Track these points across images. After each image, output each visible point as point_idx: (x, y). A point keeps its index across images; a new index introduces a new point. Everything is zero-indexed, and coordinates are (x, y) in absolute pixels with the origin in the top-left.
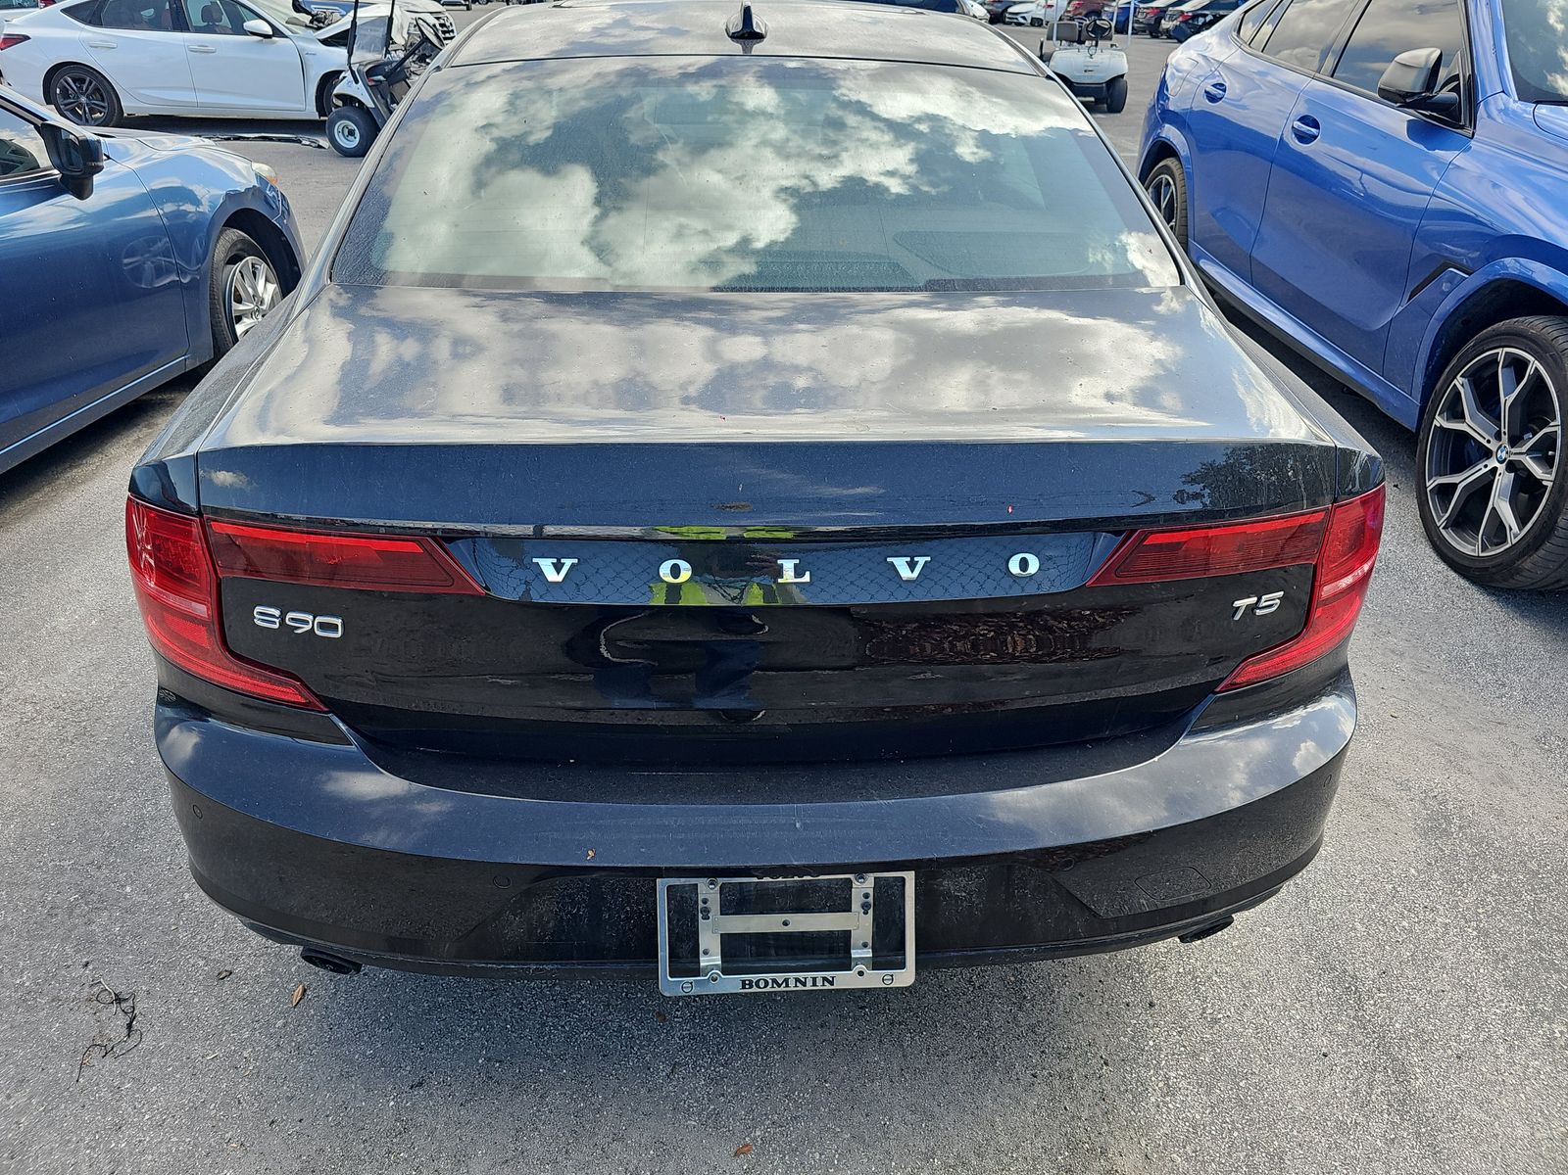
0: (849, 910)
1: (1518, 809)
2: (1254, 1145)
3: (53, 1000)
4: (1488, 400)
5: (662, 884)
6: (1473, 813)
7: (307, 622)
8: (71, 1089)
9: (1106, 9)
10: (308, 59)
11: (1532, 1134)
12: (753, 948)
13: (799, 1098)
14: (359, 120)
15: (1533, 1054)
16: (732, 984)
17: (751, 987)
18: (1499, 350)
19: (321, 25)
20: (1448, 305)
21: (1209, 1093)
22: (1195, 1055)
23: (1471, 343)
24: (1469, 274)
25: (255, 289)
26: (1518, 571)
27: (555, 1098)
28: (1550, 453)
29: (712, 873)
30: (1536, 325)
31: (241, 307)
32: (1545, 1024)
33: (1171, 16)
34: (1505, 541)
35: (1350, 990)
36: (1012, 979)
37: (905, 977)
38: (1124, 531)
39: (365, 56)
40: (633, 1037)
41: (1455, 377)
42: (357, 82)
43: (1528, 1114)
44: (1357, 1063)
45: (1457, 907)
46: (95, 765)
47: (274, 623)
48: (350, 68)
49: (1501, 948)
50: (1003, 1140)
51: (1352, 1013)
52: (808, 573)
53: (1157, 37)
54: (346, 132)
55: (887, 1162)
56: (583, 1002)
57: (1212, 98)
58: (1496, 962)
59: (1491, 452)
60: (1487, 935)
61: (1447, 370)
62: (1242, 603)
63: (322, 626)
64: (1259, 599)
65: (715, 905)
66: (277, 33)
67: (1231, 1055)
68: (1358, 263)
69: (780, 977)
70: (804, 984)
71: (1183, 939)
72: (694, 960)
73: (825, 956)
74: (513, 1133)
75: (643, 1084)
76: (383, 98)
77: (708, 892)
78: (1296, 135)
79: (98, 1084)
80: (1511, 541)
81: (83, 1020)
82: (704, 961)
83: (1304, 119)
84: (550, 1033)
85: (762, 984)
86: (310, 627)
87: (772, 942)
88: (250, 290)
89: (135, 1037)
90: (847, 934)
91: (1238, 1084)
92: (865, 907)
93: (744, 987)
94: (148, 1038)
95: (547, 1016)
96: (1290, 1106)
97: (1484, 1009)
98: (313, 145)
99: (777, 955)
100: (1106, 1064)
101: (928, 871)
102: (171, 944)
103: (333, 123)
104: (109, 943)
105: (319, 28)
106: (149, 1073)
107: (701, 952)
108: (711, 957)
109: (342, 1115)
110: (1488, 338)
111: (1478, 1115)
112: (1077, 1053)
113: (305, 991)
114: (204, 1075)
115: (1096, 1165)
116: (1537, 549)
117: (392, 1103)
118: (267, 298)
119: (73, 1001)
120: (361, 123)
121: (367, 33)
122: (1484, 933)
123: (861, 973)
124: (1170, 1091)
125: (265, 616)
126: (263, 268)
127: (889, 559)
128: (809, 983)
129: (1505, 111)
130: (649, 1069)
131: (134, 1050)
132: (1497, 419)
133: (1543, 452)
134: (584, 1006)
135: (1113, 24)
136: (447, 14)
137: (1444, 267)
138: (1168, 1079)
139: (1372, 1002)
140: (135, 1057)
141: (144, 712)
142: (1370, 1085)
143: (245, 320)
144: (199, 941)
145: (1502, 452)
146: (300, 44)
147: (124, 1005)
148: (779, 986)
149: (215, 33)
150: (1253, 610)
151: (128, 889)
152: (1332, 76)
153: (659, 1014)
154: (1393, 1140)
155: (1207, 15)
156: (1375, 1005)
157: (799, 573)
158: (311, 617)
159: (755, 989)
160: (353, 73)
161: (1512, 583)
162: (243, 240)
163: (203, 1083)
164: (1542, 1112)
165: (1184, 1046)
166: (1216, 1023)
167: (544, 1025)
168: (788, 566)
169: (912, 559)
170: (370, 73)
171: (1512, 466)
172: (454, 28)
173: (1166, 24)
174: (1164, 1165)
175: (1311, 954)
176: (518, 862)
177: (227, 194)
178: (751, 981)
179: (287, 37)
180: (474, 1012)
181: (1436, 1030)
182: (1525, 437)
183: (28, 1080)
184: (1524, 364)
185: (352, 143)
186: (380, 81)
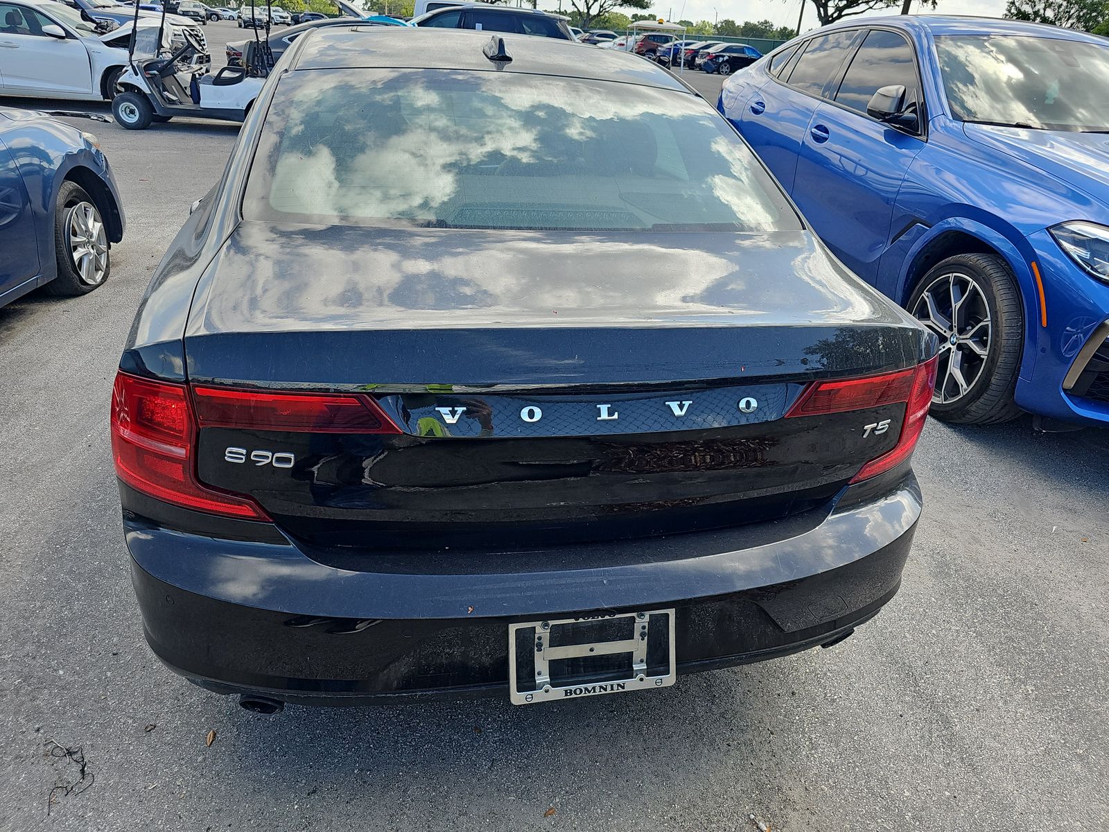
0: (632, 637)
1: (987, 558)
2: (869, 775)
3: (16, 758)
4: (943, 306)
5: (513, 628)
6: (962, 562)
7: (268, 457)
8: (45, 821)
9: (659, 48)
10: (94, 55)
11: (1026, 753)
12: (570, 668)
13: (581, 774)
14: (139, 103)
15: (1019, 705)
16: (558, 693)
17: (571, 694)
18: (950, 275)
19: (104, 31)
20: (916, 247)
21: (837, 746)
22: (824, 723)
23: (932, 270)
24: (930, 227)
25: (86, 226)
26: (968, 412)
27: (414, 790)
28: (985, 338)
29: (545, 618)
30: (972, 258)
31: (77, 240)
32: (1022, 686)
33: (702, 55)
34: (958, 393)
35: (909, 676)
36: (705, 685)
37: (669, 680)
38: (806, 382)
39: (143, 55)
40: (460, 745)
41: (923, 292)
42: (137, 74)
43: (1022, 741)
44: (920, 719)
45: (961, 620)
46: (15, 583)
47: (242, 459)
48: (131, 64)
49: (991, 642)
50: (717, 788)
51: (913, 689)
52: (616, 414)
53: (693, 69)
54: (128, 111)
55: (645, 810)
56: (422, 724)
57: (756, 111)
58: (989, 651)
59: (947, 338)
60: (981, 635)
61: (917, 287)
62: (868, 427)
63: (279, 460)
64: (878, 424)
65: (546, 642)
66: (69, 35)
67: (846, 721)
68: (858, 220)
69: (590, 686)
70: (605, 690)
71: (824, 646)
72: (532, 679)
73: (616, 670)
74: (388, 817)
75: (473, 776)
76: (157, 87)
77: (542, 631)
78: (813, 137)
79: (65, 816)
80: (963, 393)
81: (45, 770)
82: (539, 680)
83: (819, 127)
84: (402, 748)
85: (578, 692)
86: (270, 460)
87: (582, 663)
88: (83, 227)
89: (89, 778)
90: (630, 655)
91: (853, 739)
92: (643, 635)
93: (566, 695)
94: (99, 779)
95: (398, 737)
96: (886, 749)
97: (987, 680)
98: (100, 119)
99: (585, 672)
100: (772, 734)
101: (683, 607)
102: (103, 709)
103: (118, 104)
104: (53, 712)
105: (103, 33)
106: (104, 803)
107: (536, 673)
108: (543, 678)
109: (260, 818)
110: (943, 267)
111: (995, 744)
112: (753, 728)
113: (215, 735)
114: (149, 801)
115: (776, 797)
116: (979, 398)
117: (296, 807)
118: (95, 233)
119: (33, 757)
120: (140, 105)
121: (143, 39)
122: (980, 634)
123: (642, 680)
124: (814, 747)
125: (235, 454)
126: (92, 210)
127: (667, 403)
128: (609, 688)
129: (945, 128)
130: (476, 765)
131: (89, 788)
132: (950, 317)
133: (980, 338)
134: (422, 727)
135: (671, 59)
136: (199, 27)
137: (914, 223)
138: (811, 739)
139: (923, 681)
140: (91, 793)
141: (47, 542)
142: (930, 732)
143: (79, 249)
144: (125, 705)
145: (954, 338)
146: (88, 44)
147: (75, 757)
148: (589, 692)
149: (17, 33)
150: (873, 432)
151: (61, 672)
152: (834, 100)
153: (476, 728)
154: (949, 764)
155: (724, 56)
156: (925, 683)
157: (610, 413)
158: (271, 454)
159: (574, 696)
160: (133, 67)
161: (963, 420)
162: (77, 190)
163: (149, 807)
164: (1029, 739)
165: (818, 718)
166: (834, 702)
167: (397, 742)
168: (604, 409)
169: (681, 402)
170: (147, 68)
171: (960, 347)
172: (204, 38)
173: (698, 61)
174: (818, 793)
175: (883, 655)
176: (421, 618)
177: (66, 155)
178: (571, 690)
179: (77, 39)
180: (344, 739)
181: (962, 695)
182: (968, 328)
183: (9, 818)
184: (967, 283)
185: (133, 119)
186: (155, 74)
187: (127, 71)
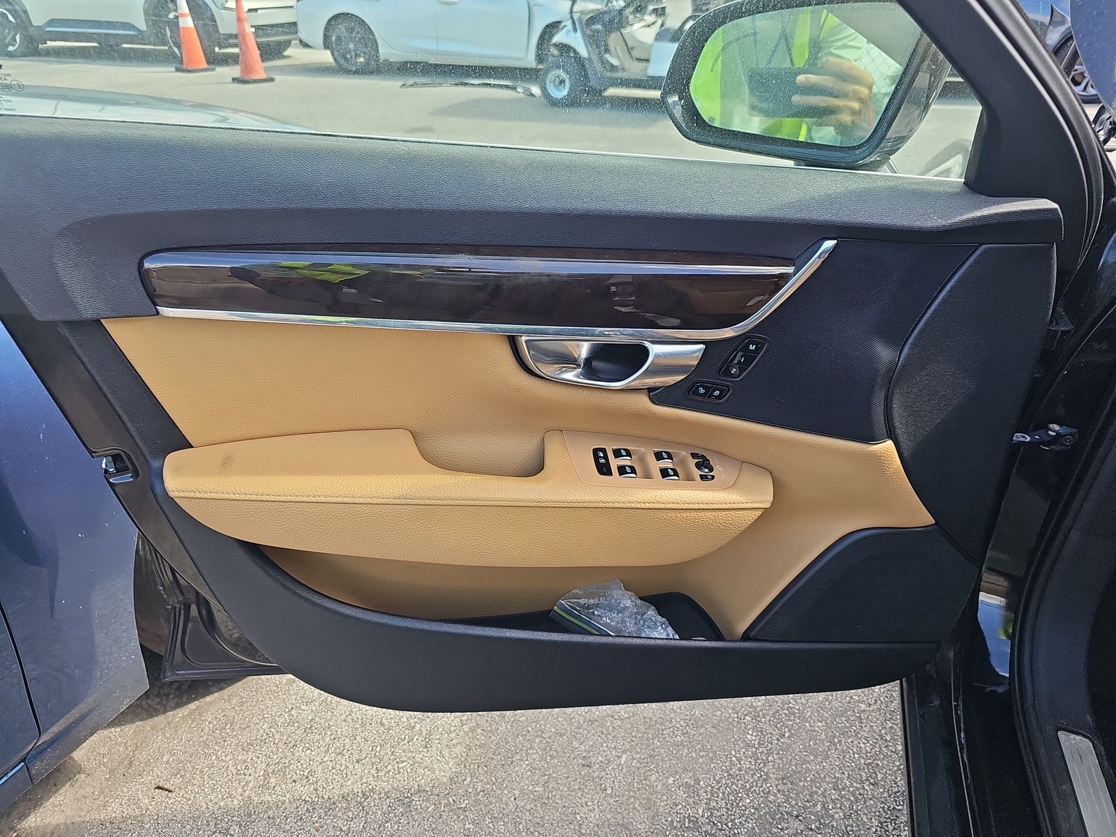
10: (535, 10)
14: (572, 70)
39: (587, 5)
42: (576, 31)
48: (572, 17)
54: (558, 81)
76: (597, 48)
98: (527, 93)
120: (573, 74)
160: (573, 22)
185: (561, 93)
186: (598, 31)
187: (565, 26)
